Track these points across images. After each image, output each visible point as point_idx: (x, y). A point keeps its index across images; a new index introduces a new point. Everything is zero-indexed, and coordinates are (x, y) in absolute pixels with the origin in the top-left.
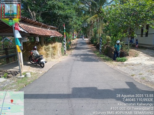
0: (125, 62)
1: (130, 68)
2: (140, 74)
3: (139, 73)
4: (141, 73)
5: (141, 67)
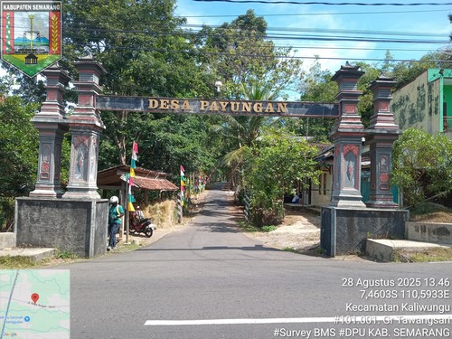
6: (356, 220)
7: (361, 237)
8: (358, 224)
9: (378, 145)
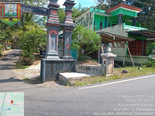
6: (55, 65)
7: (56, 72)
8: (56, 67)
9: (66, 31)
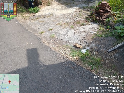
0: (37, 14)
1: (40, 21)
2: (50, 30)
3: (49, 28)
4: (51, 28)
5: (52, 19)
